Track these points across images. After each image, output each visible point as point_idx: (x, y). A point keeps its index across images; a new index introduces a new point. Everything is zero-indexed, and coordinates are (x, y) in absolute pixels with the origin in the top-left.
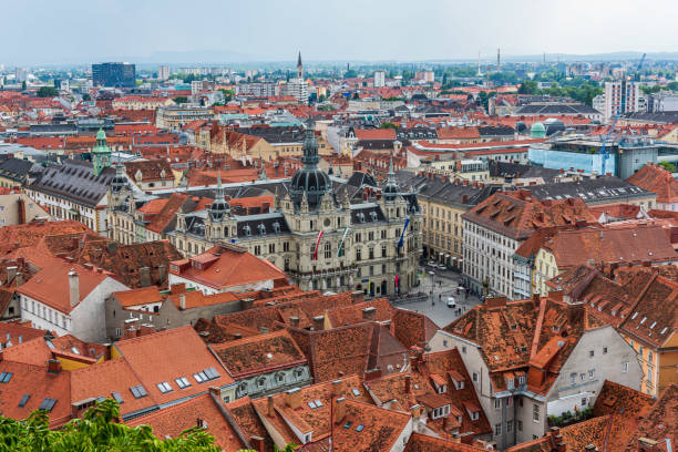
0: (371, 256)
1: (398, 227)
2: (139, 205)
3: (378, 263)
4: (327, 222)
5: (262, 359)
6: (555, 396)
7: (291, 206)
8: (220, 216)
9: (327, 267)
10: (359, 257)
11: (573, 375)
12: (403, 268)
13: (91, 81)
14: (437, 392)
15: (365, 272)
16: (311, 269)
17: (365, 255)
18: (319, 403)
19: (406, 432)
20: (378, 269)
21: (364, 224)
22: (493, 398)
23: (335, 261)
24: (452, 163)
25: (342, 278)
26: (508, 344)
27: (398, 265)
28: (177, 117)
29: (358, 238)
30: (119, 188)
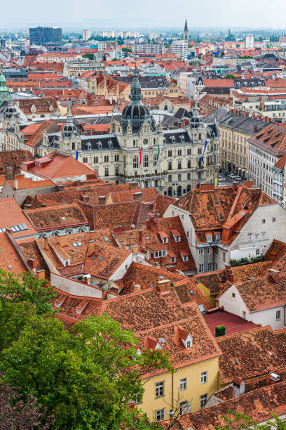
0: (180, 167)
1: (200, 147)
2: (22, 128)
3: (185, 172)
4: (146, 142)
5: (58, 220)
7: (121, 130)
8: (69, 135)
9: (145, 173)
10: (170, 167)
11: (250, 234)
12: (203, 176)
13: (29, 41)
14: (161, 242)
15: (175, 178)
16: (133, 174)
17: (175, 166)
18: (80, 244)
19: (128, 261)
20: (184, 177)
21: (175, 144)
22: (197, 248)
23: (151, 169)
24: (258, 104)
25: (156, 181)
26: (211, 214)
27: (199, 174)
28: (77, 68)
29: (170, 154)
30: (10, 116)
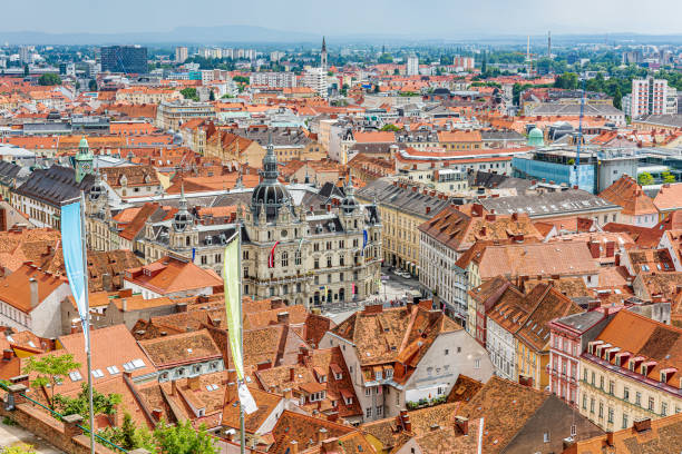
0: (329, 265)
1: (355, 237)
2: (115, 213)
3: (336, 271)
4: (284, 233)
5: (182, 353)
6: (413, 386)
7: (251, 217)
8: (183, 226)
9: (284, 275)
10: (317, 266)
11: (429, 369)
12: (361, 276)
13: (100, 65)
14: (318, 380)
15: (323, 279)
16: (268, 276)
17: (323, 263)
18: (216, 387)
19: (279, 409)
20: (335, 277)
21: (323, 234)
22: (364, 387)
23: (292, 269)
24: (431, 173)
25: (299, 285)
26: (380, 344)
27: (356, 273)
28: (178, 114)
29: (316, 247)
30: (97, 197)
